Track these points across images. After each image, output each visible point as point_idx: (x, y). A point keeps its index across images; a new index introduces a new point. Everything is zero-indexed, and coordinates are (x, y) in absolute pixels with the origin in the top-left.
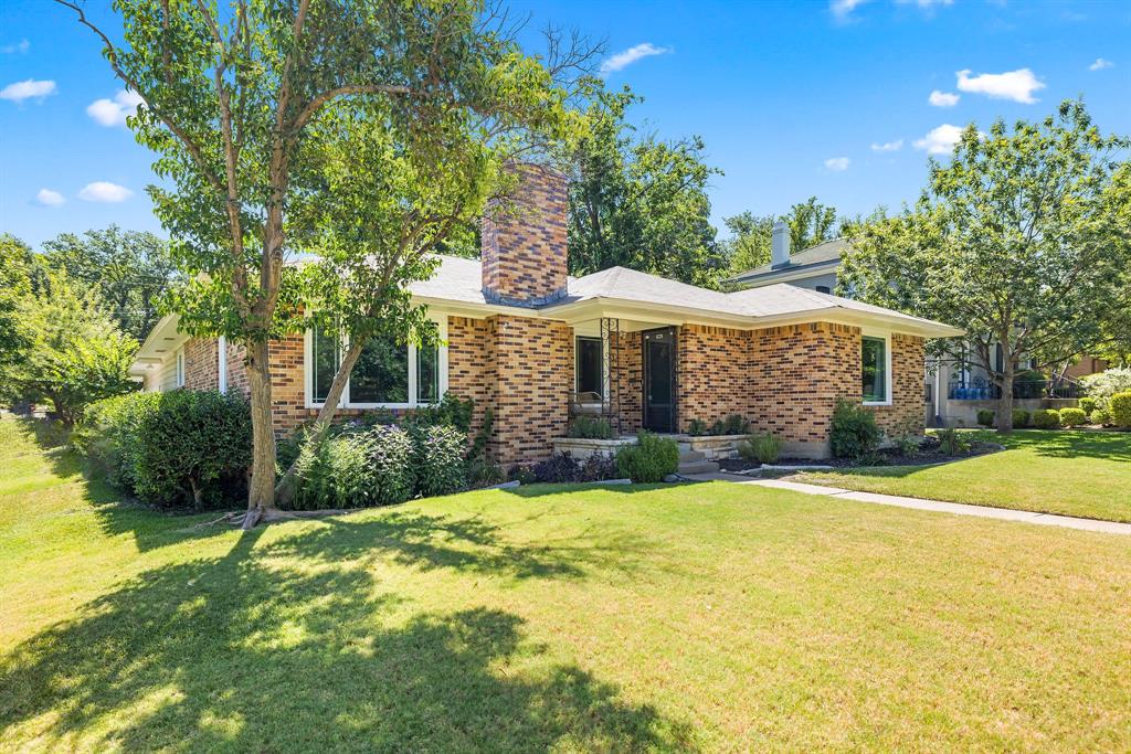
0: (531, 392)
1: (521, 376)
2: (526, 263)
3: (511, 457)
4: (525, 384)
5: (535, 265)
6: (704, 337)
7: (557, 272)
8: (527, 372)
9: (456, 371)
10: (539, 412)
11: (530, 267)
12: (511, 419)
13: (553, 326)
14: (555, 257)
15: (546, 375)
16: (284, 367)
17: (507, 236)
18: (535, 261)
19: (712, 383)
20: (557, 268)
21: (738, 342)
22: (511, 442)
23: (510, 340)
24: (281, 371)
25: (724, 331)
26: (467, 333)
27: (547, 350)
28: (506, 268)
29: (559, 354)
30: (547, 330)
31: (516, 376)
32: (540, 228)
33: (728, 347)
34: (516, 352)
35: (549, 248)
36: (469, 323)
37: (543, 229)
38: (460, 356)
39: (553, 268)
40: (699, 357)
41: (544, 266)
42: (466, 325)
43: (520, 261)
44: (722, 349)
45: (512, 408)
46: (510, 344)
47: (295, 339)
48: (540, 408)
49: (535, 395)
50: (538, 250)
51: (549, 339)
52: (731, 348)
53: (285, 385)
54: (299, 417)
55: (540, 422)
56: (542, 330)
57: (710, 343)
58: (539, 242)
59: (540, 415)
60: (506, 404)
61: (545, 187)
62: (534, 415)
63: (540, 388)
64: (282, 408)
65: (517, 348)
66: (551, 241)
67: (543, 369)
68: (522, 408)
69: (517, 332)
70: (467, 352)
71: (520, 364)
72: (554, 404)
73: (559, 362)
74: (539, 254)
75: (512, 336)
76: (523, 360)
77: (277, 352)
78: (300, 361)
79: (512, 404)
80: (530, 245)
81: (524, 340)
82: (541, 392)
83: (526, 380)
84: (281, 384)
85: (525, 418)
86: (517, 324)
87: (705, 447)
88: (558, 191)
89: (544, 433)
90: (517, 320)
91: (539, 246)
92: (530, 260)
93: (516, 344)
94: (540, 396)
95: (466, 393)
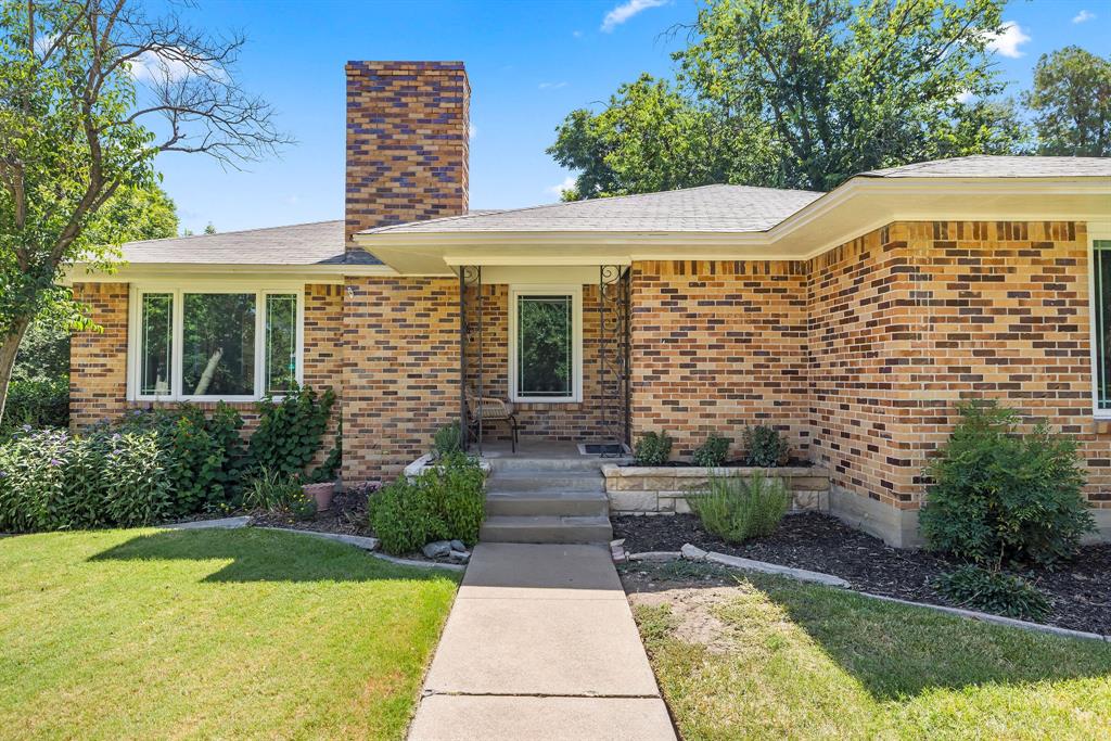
0: (395, 382)
1: (379, 359)
2: (389, 201)
3: (360, 473)
4: (385, 371)
5: (405, 201)
6: (680, 283)
7: (444, 207)
8: (389, 354)
9: (314, 354)
10: (409, 410)
11: (396, 206)
12: (360, 420)
13: (435, 286)
14: (439, 185)
15: (423, 357)
16: (105, 356)
17: (359, 168)
18: (404, 196)
19: (700, 366)
20: (443, 201)
21: (781, 284)
22: (361, 452)
23: (361, 310)
24: (101, 360)
25: (739, 267)
26: (330, 304)
27: (424, 321)
28: (357, 212)
29: (447, 326)
30: (427, 291)
31: (369, 359)
32: (413, 148)
33: (748, 295)
34: (370, 326)
35: (429, 174)
36: (333, 292)
37: (420, 151)
38: (319, 334)
39: (436, 201)
40: (668, 320)
41: (421, 201)
42: (329, 293)
43: (379, 200)
44: (733, 300)
45: (364, 404)
46: (361, 315)
47: (117, 325)
48: (412, 404)
49: (403, 385)
50: (409, 179)
51: (429, 304)
52: (761, 297)
53: (105, 375)
54: (117, 411)
55: (411, 425)
56: (416, 293)
57: (697, 291)
58: (412, 169)
59: (410, 415)
60: (353, 399)
61: (423, 89)
62: (399, 415)
63: (410, 376)
64: (102, 400)
65: (373, 321)
66: (434, 164)
67: (415, 348)
68: (379, 404)
69: (373, 299)
70: (329, 329)
71: (377, 342)
72: (436, 398)
73: (445, 337)
74: (413, 185)
75: (365, 304)
76: (381, 337)
77: (98, 341)
78: (124, 347)
79: (361, 399)
80: (397, 174)
81: (385, 310)
82: (412, 382)
83: (386, 365)
84: (100, 375)
85: (384, 419)
86: (373, 288)
87: (639, 488)
88: (447, 89)
89: (419, 441)
90: (372, 281)
91: (413, 174)
92: (397, 196)
93: (371, 315)
94: (409, 387)
95: (327, 382)
